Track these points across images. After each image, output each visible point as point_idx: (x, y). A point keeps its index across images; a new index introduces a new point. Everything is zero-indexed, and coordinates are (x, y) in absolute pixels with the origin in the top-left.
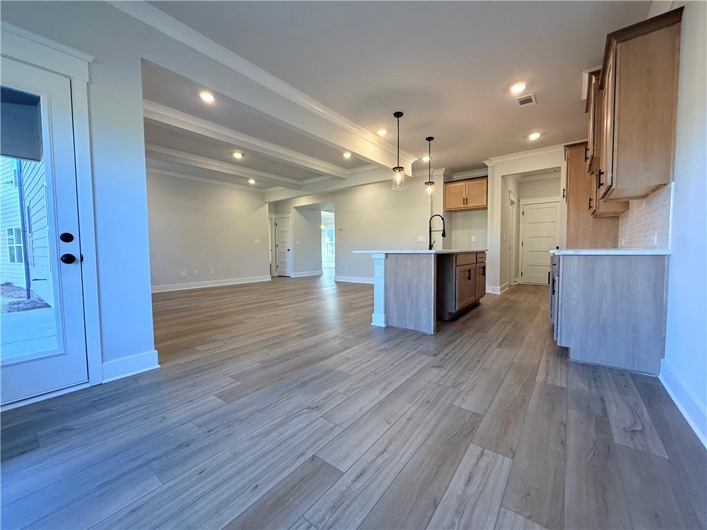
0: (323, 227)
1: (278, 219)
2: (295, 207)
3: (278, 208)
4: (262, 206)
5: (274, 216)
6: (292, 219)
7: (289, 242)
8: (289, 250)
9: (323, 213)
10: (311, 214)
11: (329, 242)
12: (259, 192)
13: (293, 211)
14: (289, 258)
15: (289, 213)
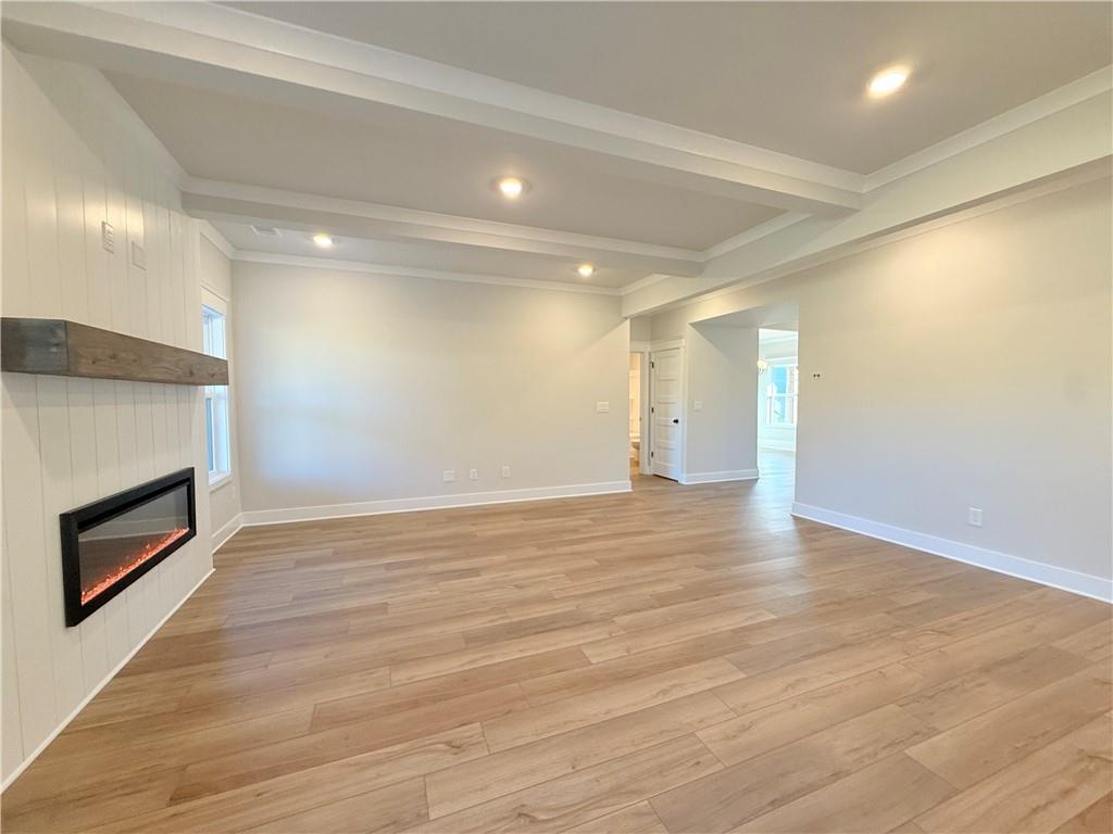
0: (761, 364)
1: (655, 352)
2: (691, 324)
3: (654, 326)
4: (617, 325)
5: (647, 347)
6: (686, 349)
7: (678, 402)
8: (676, 421)
9: (764, 334)
10: (733, 336)
11: (775, 394)
12: (608, 293)
13: (689, 331)
14: (678, 438)
15: (681, 338)
